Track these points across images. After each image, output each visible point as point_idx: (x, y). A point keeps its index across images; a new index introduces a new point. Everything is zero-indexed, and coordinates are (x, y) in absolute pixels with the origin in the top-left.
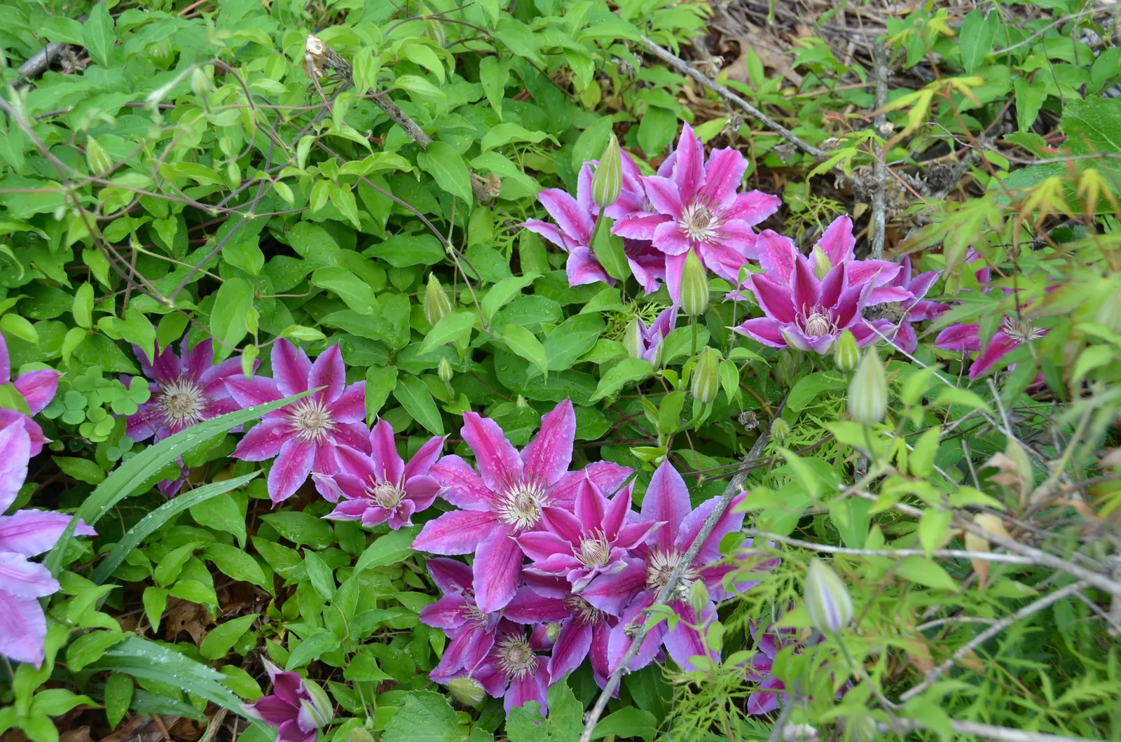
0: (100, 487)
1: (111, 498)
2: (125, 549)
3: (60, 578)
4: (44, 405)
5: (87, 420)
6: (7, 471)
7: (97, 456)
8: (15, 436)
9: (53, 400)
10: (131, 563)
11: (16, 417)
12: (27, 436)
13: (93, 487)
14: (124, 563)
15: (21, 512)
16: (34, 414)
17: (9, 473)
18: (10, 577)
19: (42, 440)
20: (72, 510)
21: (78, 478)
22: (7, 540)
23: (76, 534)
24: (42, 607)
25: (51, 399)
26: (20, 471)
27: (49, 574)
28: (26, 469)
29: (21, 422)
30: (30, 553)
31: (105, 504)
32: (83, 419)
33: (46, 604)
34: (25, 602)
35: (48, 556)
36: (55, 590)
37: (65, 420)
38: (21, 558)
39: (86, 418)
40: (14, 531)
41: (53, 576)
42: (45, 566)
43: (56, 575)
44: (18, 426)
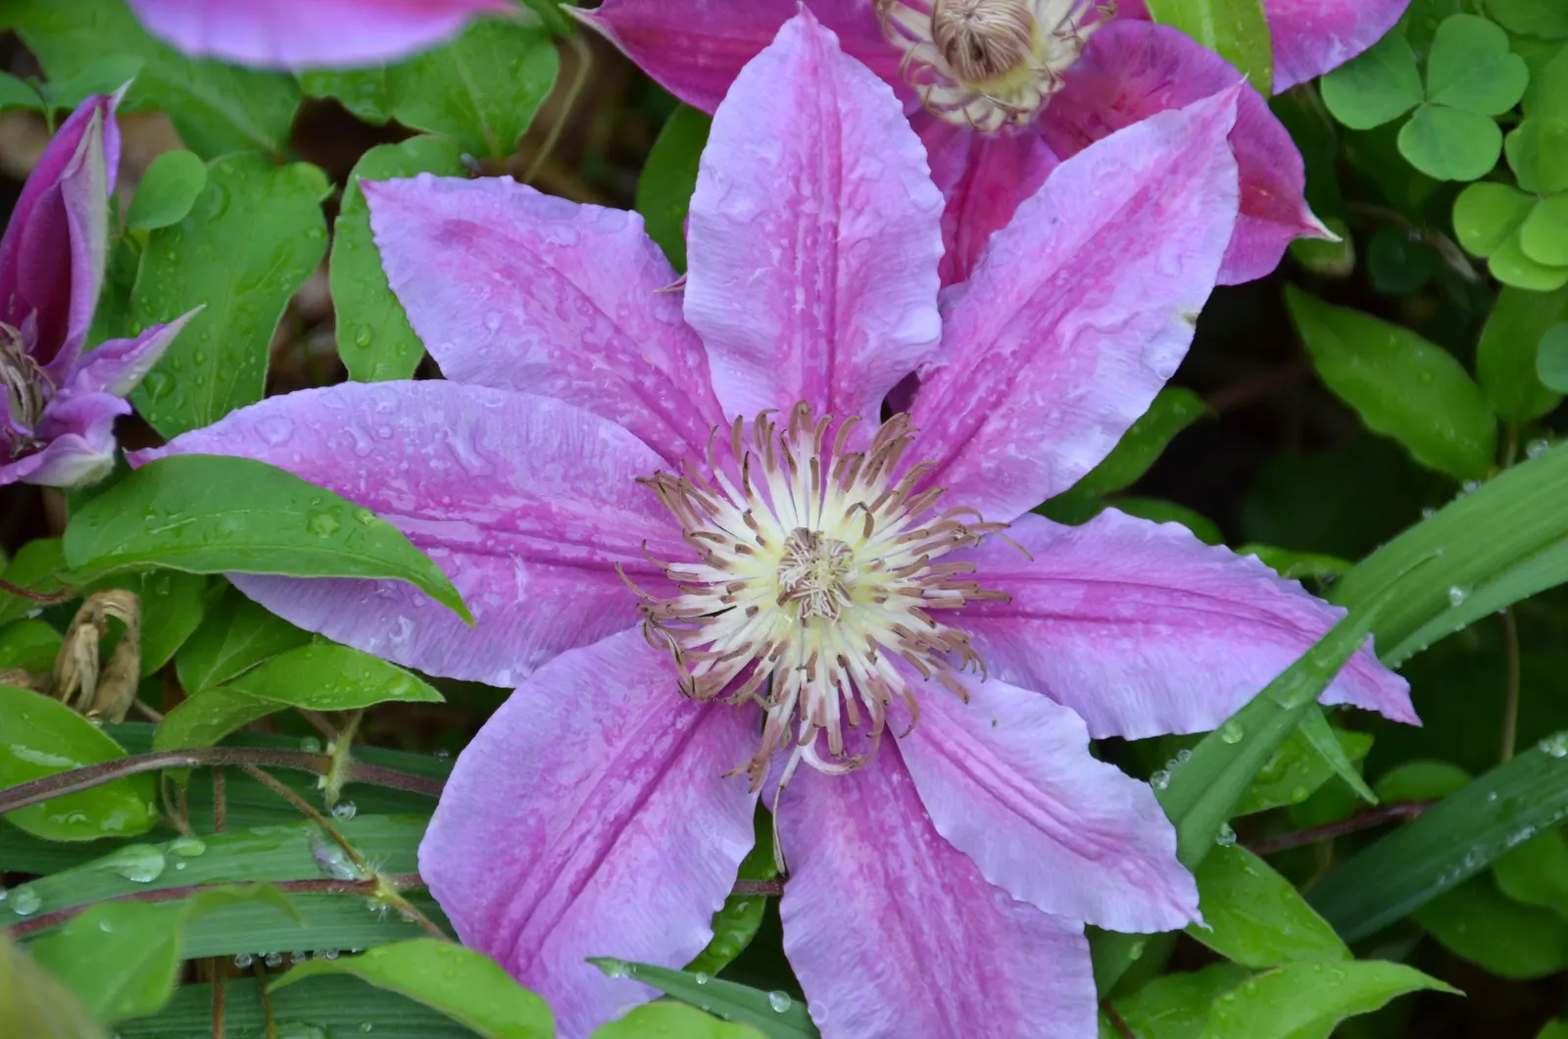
0: (1475, 502)
1: (1507, 565)
2: (1507, 814)
3: (1209, 870)
4: (1337, 56)
5: (1502, 172)
6: (1107, 318)
7: (1488, 341)
8: (1177, 169)
9: (1384, 44)
10: (1510, 886)
11: (1212, 83)
12: (1230, 177)
13: (1440, 489)
14: (1483, 881)
15: (1114, 518)
16: (1282, 85)
17: (1113, 331)
18: (999, 797)
19: (1294, 219)
20: (1321, 566)
21: (1375, 423)
22: (1029, 632)
23: (1332, 697)
24: (1098, 976)
25: (1376, 33)
26: (1157, 336)
27: (1169, 838)
28: (1188, 332)
29: (1221, 111)
30: (1114, 721)
31: (1478, 582)
32: (1488, 164)
33: (1119, 968)
34: (1036, 934)
35: (1188, 757)
36: (1177, 922)
37: (1408, 147)
38: (1073, 728)
39: (1502, 162)
40: (1069, 599)
41: (1181, 855)
42: (1162, 798)
43: (1198, 851)
44: (1205, 125)
